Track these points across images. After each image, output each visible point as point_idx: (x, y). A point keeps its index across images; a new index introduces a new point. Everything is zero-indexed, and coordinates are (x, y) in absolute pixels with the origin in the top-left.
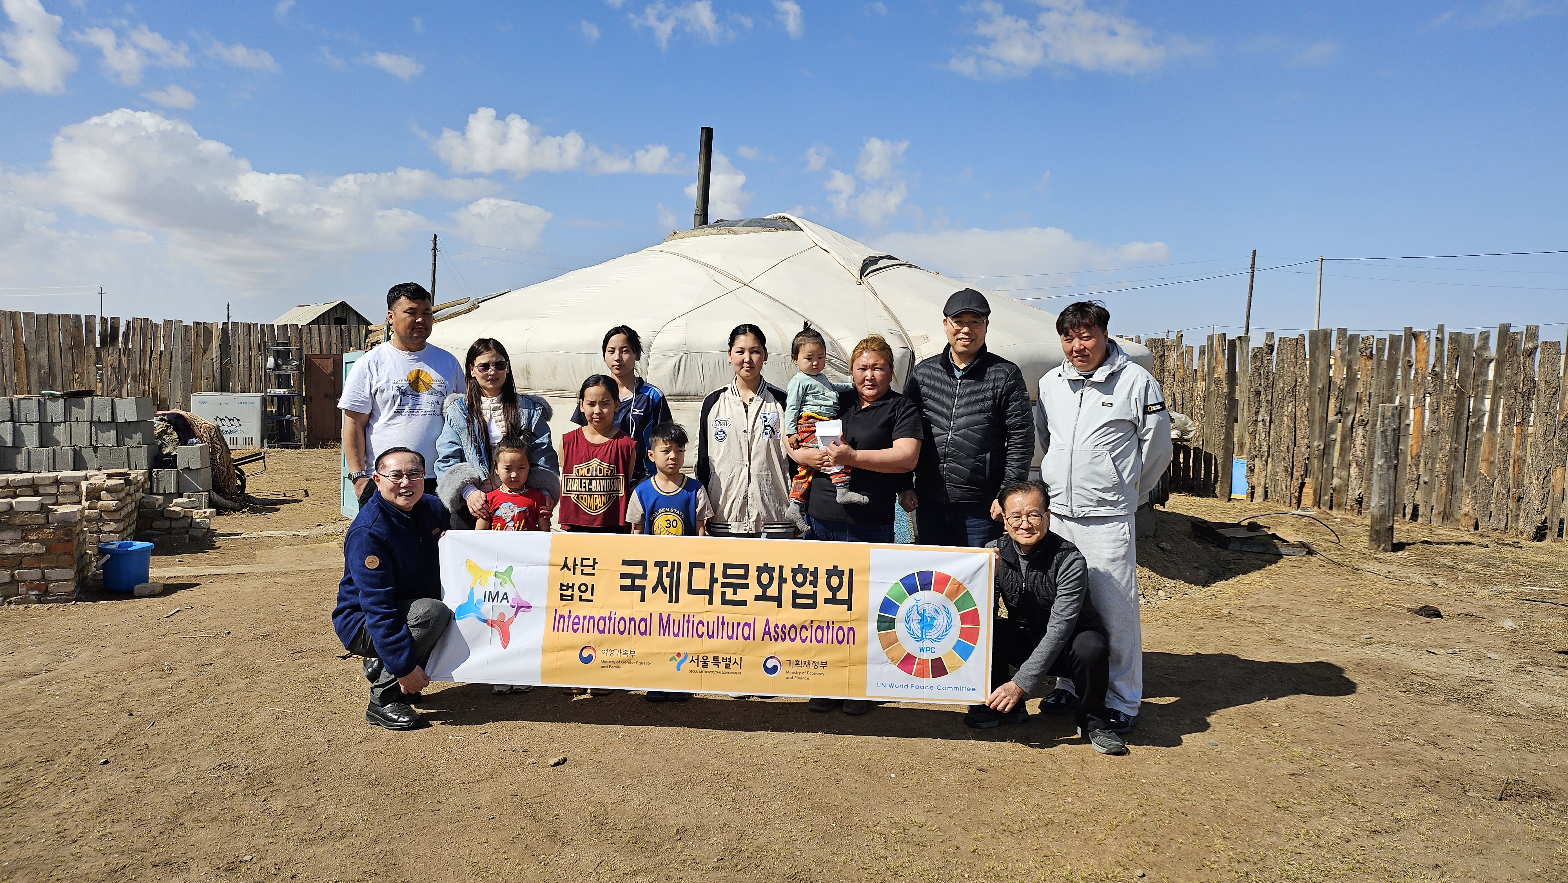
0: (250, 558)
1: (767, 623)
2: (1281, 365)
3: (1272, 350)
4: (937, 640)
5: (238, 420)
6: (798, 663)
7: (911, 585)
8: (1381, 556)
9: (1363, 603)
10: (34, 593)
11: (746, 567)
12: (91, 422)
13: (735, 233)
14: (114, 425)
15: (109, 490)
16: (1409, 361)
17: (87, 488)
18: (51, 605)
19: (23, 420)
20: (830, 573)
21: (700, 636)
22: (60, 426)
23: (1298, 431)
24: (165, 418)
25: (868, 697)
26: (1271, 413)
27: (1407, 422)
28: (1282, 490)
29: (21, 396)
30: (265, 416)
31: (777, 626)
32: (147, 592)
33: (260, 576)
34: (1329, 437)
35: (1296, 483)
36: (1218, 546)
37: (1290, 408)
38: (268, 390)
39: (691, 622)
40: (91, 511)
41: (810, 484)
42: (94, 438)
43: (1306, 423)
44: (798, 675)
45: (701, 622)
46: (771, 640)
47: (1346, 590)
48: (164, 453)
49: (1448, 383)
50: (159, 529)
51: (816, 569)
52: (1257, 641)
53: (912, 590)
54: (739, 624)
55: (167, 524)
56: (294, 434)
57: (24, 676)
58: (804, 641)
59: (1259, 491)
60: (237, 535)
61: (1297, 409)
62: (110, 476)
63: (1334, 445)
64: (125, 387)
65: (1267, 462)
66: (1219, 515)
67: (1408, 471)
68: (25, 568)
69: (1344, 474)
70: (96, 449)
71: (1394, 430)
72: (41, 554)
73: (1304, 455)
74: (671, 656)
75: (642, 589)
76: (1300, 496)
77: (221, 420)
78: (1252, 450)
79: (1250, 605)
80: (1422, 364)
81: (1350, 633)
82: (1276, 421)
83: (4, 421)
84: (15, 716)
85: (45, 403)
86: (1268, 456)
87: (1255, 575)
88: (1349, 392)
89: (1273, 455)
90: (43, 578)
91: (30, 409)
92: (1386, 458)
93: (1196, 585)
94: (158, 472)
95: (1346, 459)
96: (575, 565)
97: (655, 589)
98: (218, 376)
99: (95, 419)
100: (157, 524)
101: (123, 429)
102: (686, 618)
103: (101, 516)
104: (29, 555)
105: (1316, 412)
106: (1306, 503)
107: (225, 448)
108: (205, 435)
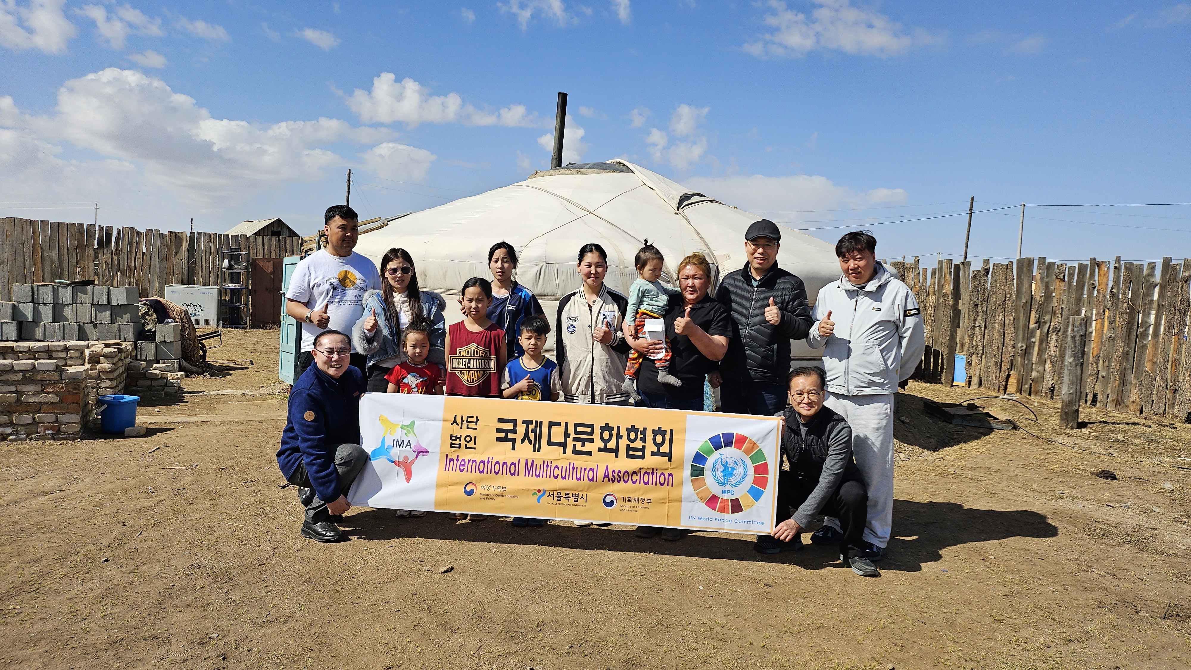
0: (211, 410)
1: (607, 469)
2: (994, 284)
3: (988, 273)
4: (736, 485)
5: (200, 306)
6: (629, 499)
7: (717, 443)
8: (1069, 431)
9: (1057, 467)
10: (49, 432)
11: (592, 426)
12: (92, 305)
13: (582, 174)
14: (109, 307)
15: (106, 356)
16: (1093, 284)
17: (89, 354)
18: (62, 441)
19: (41, 301)
20: (655, 433)
21: (556, 478)
22: (68, 307)
23: (1006, 335)
24: (148, 303)
25: (682, 526)
26: (986, 321)
27: (1090, 330)
28: (992, 379)
29: (40, 284)
30: (221, 304)
31: (614, 471)
32: (134, 434)
33: (218, 424)
34: (1030, 340)
35: (1004, 375)
36: (945, 421)
37: (1000, 317)
38: (223, 284)
39: (550, 466)
40: (92, 371)
41: (640, 364)
42: (94, 316)
43: (1012, 329)
44: (629, 508)
45: (557, 467)
46: (609, 481)
47: (1043, 457)
48: (146, 329)
49: (1123, 302)
50: (142, 387)
51: (645, 429)
52: (976, 494)
53: (717, 447)
54: (585, 469)
55: (148, 383)
56: (242, 318)
57: (43, 494)
58: (634, 483)
59: (975, 380)
60: (201, 392)
61: (1006, 318)
62: (107, 345)
63: (1034, 346)
64: (116, 279)
65: (981, 358)
66: (944, 397)
67: (1090, 368)
68: (43, 413)
69: (1041, 368)
70: (95, 325)
71: (1082, 336)
72: (55, 403)
73: (1010, 353)
74: (534, 491)
75: (513, 440)
76: (1006, 385)
77: (187, 305)
78: (970, 349)
79: (970, 466)
80: (1103, 286)
81: (1047, 489)
82: (990, 327)
83: (27, 302)
84: (37, 523)
85: (58, 289)
86: (983, 354)
87: (973, 444)
88: (1046, 307)
89: (986, 353)
90: (57, 421)
91: (46, 294)
92: (1075, 357)
93: (928, 450)
94: (141, 343)
95: (1043, 357)
96: (462, 421)
97: (523, 441)
98: (185, 272)
99: (95, 302)
100: (141, 382)
101: (116, 311)
102: (546, 464)
103: (100, 375)
104: (47, 403)
105: (1021, 321)
106: (1011, 390)
107: (191, 327)
108: (177, 317)
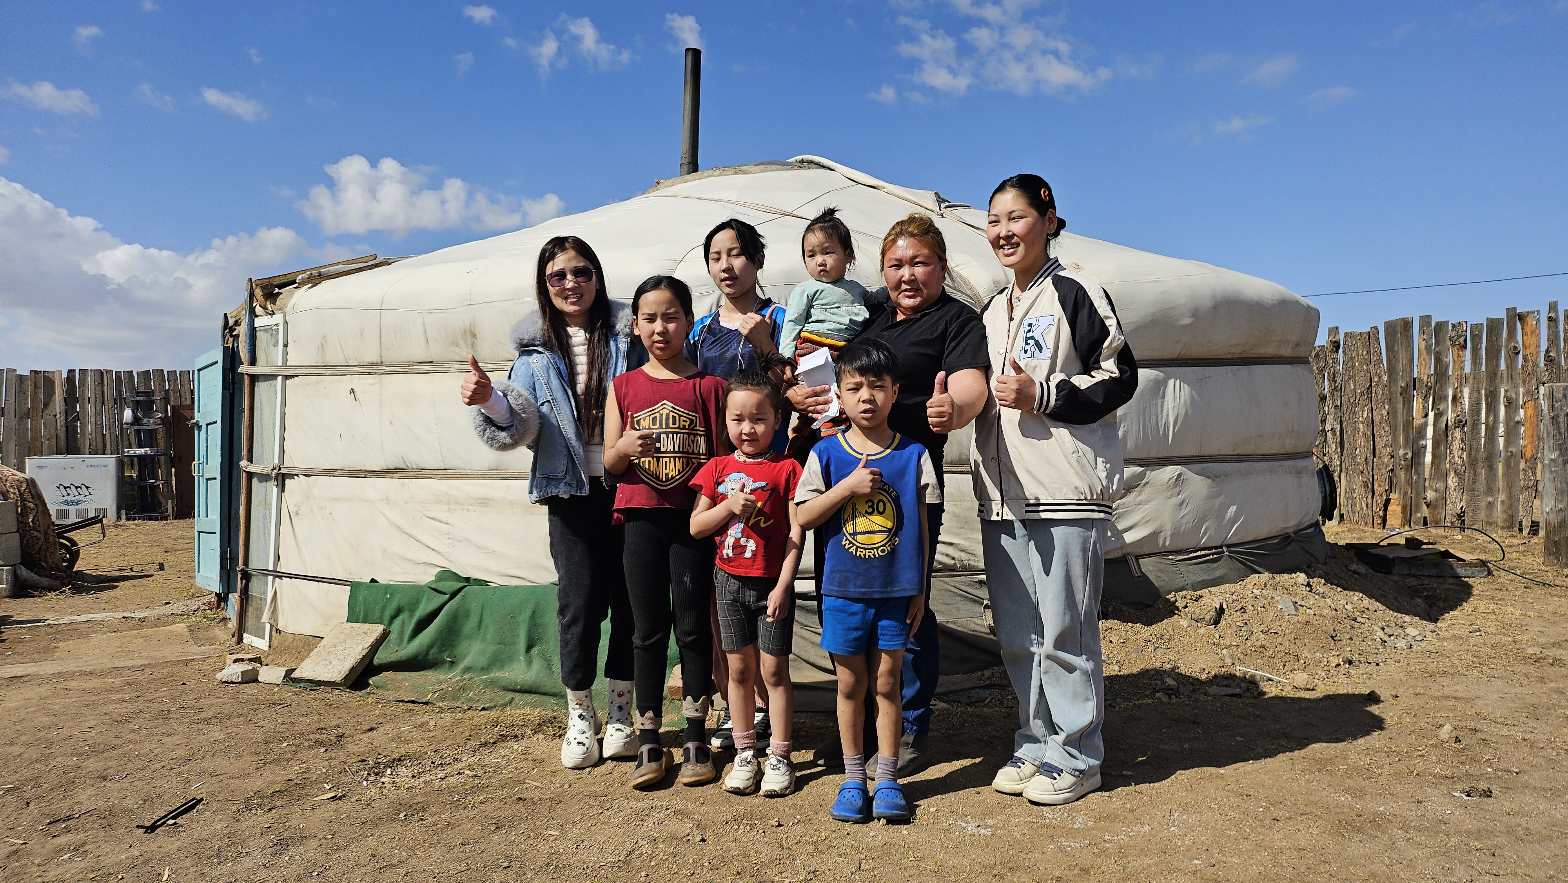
2: (1350, 364)
3: (1338, 348)
5: (87, 487)
16: (1515, 348)
23: (1377, 440)
26: (1341, 420)
28: (1362, 509)
30: (122, 482)
34: (1417, 443)
35: (1380, 500)
37: (1365, 413)
38: (126, 450)
43: (1387, 429)
56: (160, 504)
61: (1375, 413)
63: (1425, 452)
67: (1522, 476)
69: (1440, 485)
73: (1386, 466)
76: (1385, 515)
80: (1532, 349)
82: (1348, 430)
86: (1341, 471)
88: (1438, 390)
95: (1442, 467)
98: (62, 435)
105: (1400, 415)
106: (1393, 523)
107: (40, 508)
108: (12, 490)
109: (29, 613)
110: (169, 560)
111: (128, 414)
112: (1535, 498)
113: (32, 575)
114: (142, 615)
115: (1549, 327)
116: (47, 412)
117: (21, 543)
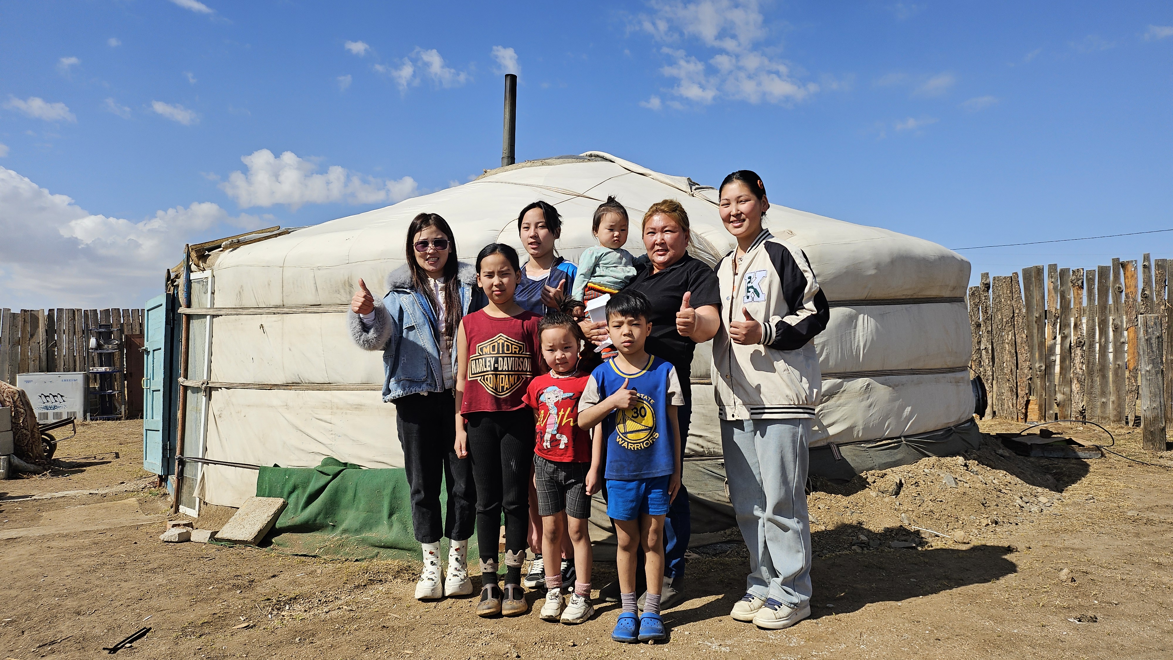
2: (998, 300)
3: (988, 288)
5: (62, 396)
16: (1119, 288)
23: (1019, 356)
26: (992, 341)
27: (1122, 340)
28: (1009, 407)
30: (88, 392)
33: (34, 541)
34: (1049, 359)
35: (1022, 401)
37: (1010, 336)
38: (91, 368)
43: (1026, 348)
49: (1158, 304)
56: (116, 407)
60: (29, 497)
61: (1017, 336)
63: (1055, 365)
65: (992, 384)
67: (1127, 383)
69: (1067, 390)
71: (1158, 337)
73: (1027, 376)
76: (1026, 412)
77: (45, 397)
82: (998, 349)
86: (993, 379)
88: (1064, 319)
89: (997, 378)
92: (1153, 364)
95: (1068, 376)
98: (44, 358)
105: (1035, 338)
106: (1032, 418)
107: (28, 412)
108: (7, 399)
109: (20, 491)
110: (123, 450)
111: (93, 342)
112: (1137, 399)
113: (22, 462)
114: (104, 492)
115: (1144, 272)
116: (33, 340)
117: (14, 438)
